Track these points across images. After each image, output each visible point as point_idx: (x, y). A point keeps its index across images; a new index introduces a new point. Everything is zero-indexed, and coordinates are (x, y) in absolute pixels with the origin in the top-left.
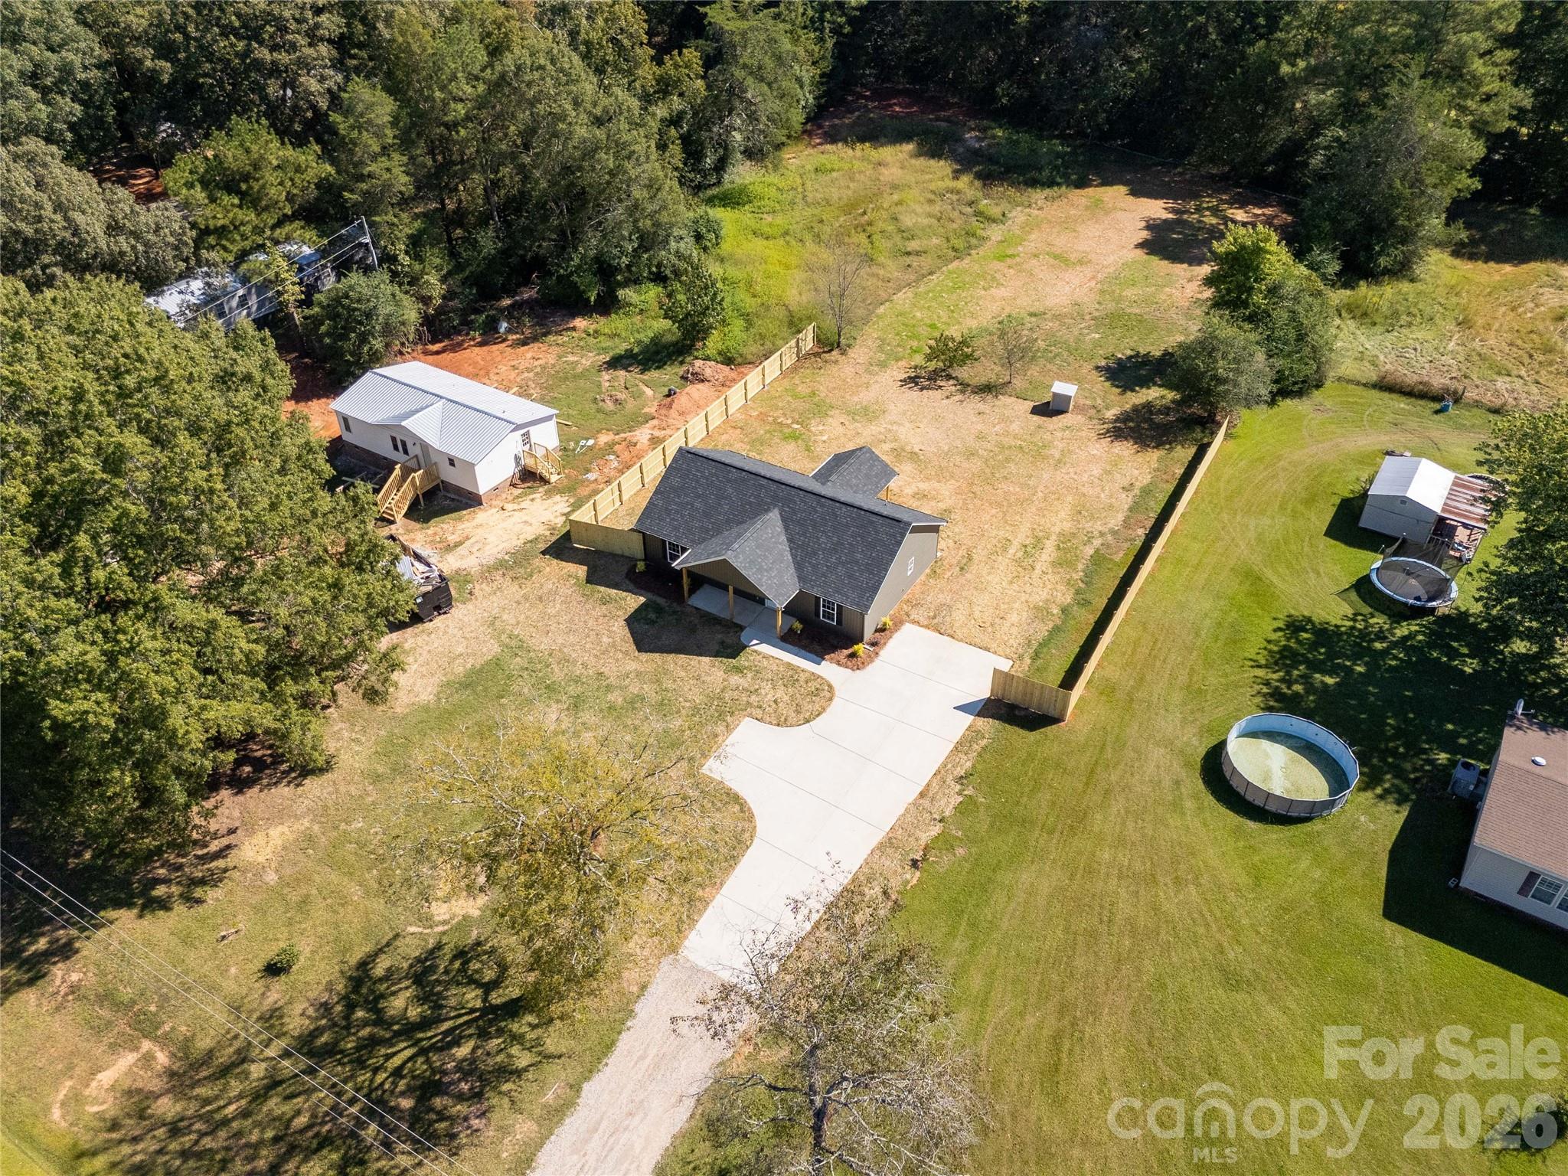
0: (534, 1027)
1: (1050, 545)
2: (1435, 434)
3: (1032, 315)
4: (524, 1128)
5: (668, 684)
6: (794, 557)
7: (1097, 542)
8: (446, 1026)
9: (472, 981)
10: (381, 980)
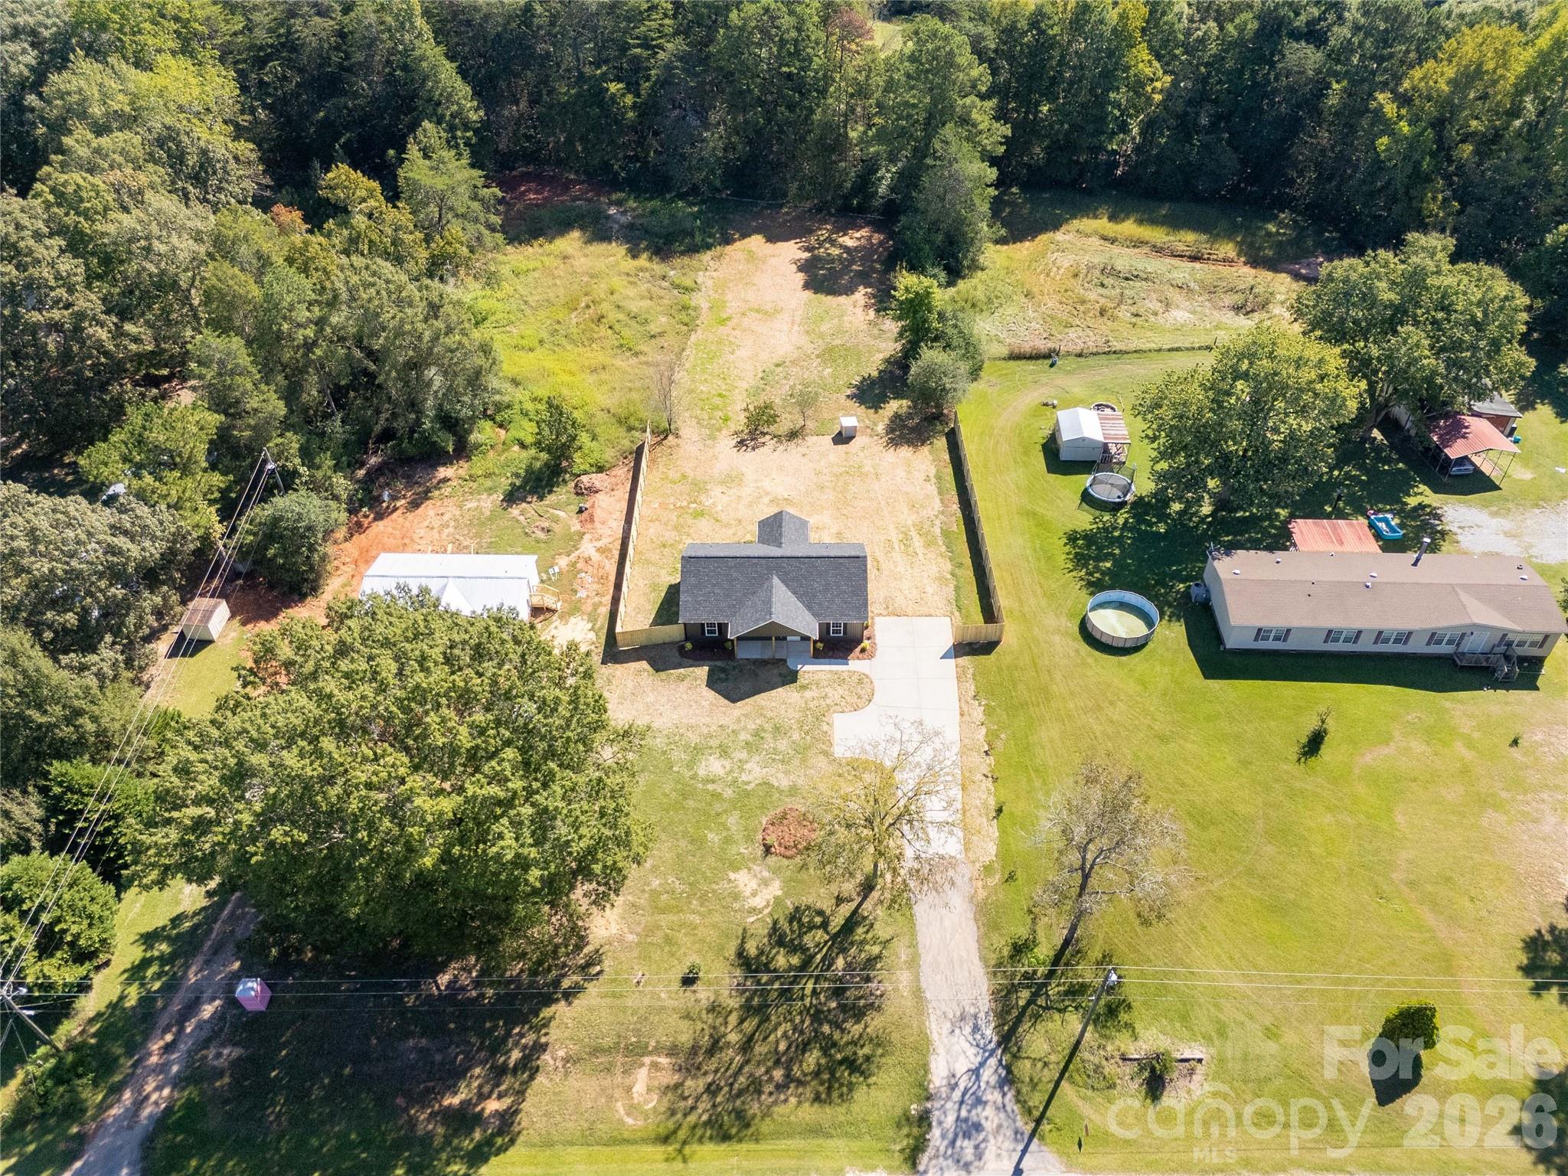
0: (867, 932)
1: (913, 533)
2: (1059, 382)
3: (777, 365)
4: (904, 977)
5: (769, 714)
6: (803, 603)
7: (938, 522)
8: (819, 957)
9: (812, 927)
10: (758, 957)
